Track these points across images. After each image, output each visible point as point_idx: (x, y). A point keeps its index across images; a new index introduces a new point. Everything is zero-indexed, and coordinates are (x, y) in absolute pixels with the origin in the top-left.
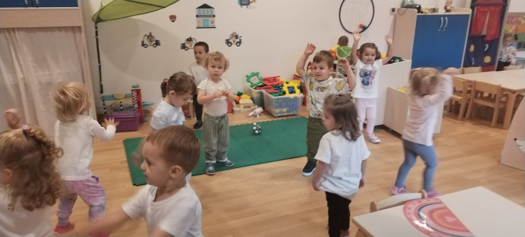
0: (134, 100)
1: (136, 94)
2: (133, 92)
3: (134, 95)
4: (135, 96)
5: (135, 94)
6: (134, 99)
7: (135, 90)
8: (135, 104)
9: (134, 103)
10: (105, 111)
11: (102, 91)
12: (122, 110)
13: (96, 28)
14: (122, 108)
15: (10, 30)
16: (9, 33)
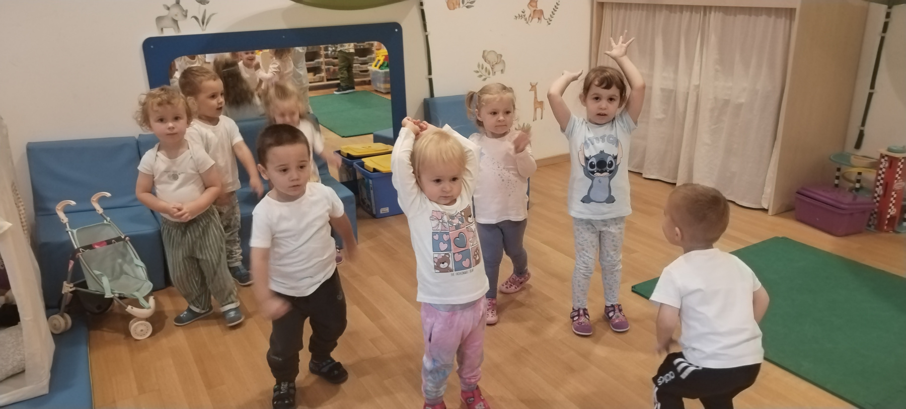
0: (879, 178)
1: (887, 165)
2: (883, 160)
3: (881, 166)
4: (884, 170)
5: (885, 164)
6: (880, 175)
7: (887, 156)
8: (878, 187)
9: (878, 184)
10: (836, 182)
11: (858, 145)
12: (857, 190)
13: (888, 15)
14: (858, 185)
15: (706, 9)
16: (705, 14)
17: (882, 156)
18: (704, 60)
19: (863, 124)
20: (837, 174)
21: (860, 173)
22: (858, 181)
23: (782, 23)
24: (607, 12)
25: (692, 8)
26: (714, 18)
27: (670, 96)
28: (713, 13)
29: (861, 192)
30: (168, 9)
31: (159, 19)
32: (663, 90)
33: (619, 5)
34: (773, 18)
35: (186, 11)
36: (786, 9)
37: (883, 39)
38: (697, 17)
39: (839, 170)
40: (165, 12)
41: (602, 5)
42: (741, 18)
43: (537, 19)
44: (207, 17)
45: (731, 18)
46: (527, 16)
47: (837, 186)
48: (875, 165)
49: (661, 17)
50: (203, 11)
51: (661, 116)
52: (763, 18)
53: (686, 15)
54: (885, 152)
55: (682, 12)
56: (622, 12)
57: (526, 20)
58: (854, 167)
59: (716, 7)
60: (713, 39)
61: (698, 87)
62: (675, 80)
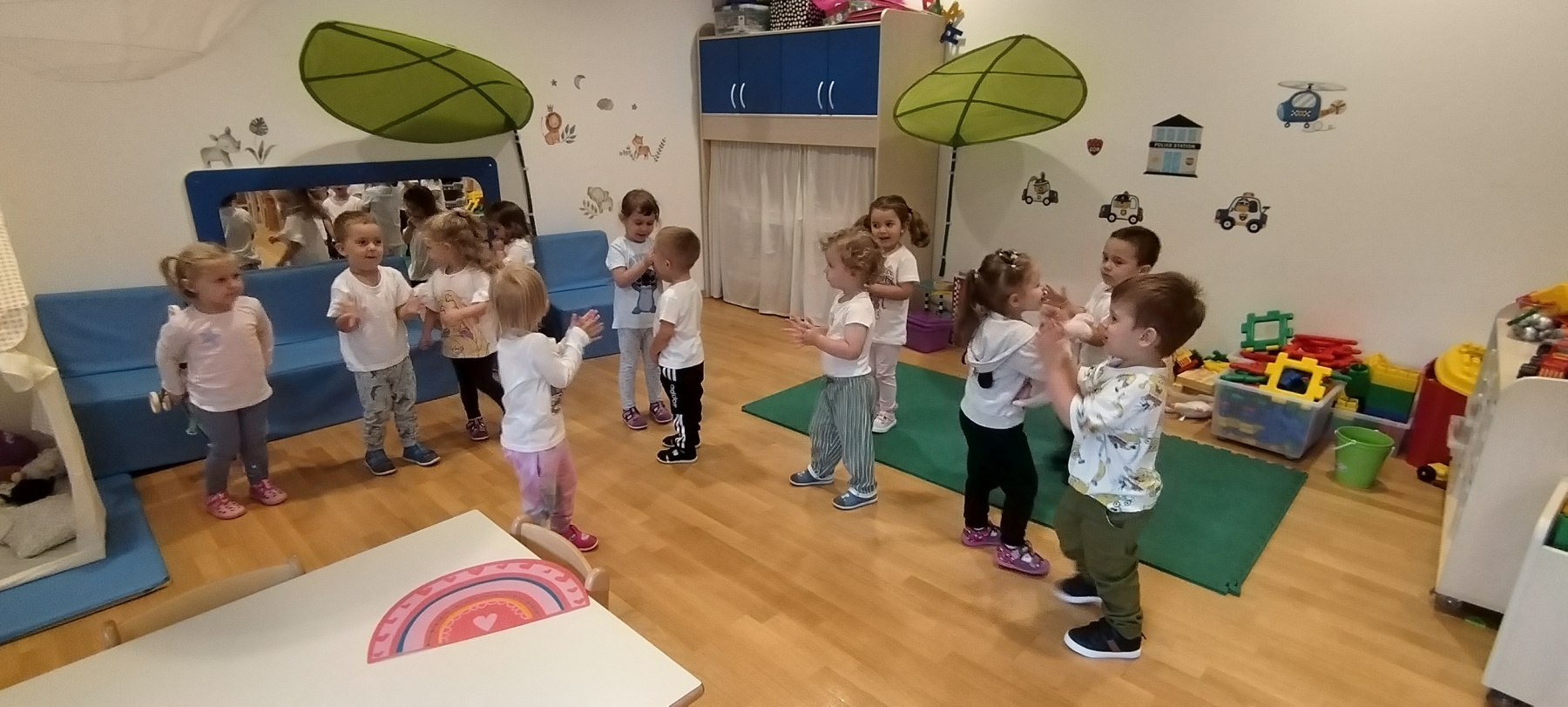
10: (926, 306)
11: (942, 273)
12: (941, 311)
13: (954, 156)
14: (941, 308)
15: (804, 148)
16: (803, 153)
17: (955, 280)
18: (805, 196)
19: (944, 254)
20: (926, 299)
21: (941, 296)
22: (941, 304)
23: (867, 159)
24: (714, 150)
25: (792, 147)
26: (811, 156)
27: (778, 231)
28: (809, 151)
29: (944, 313)
30: (217, 140)
31: (205, 151)
32: (771, 226)
33: (725, 143)
34: (859, 156)
35: (239, 143)
36: (869, 148)
37: (952, 176)
38: (797, 155)
39: (927, 295)
40: (213, 144)
41: (709, 142)
42: (833, 157)
43: (643, 156)
44: (265, 148)
45: (824, 157)
46: (633, 153)
47: (926, 310)
48: (951, 288)
49: (765, 155)
50: (260, 142)
51: (771, 252)
52: (851, 157)
53: (787, 153)
54: (957, 276)
55: (782, 150)
56: (729, 150)
57: (632, 156)
58: (936, 291)
59: (811, 146)
60: (811, 176)
61: (801, 221)
62: (782, 216)
